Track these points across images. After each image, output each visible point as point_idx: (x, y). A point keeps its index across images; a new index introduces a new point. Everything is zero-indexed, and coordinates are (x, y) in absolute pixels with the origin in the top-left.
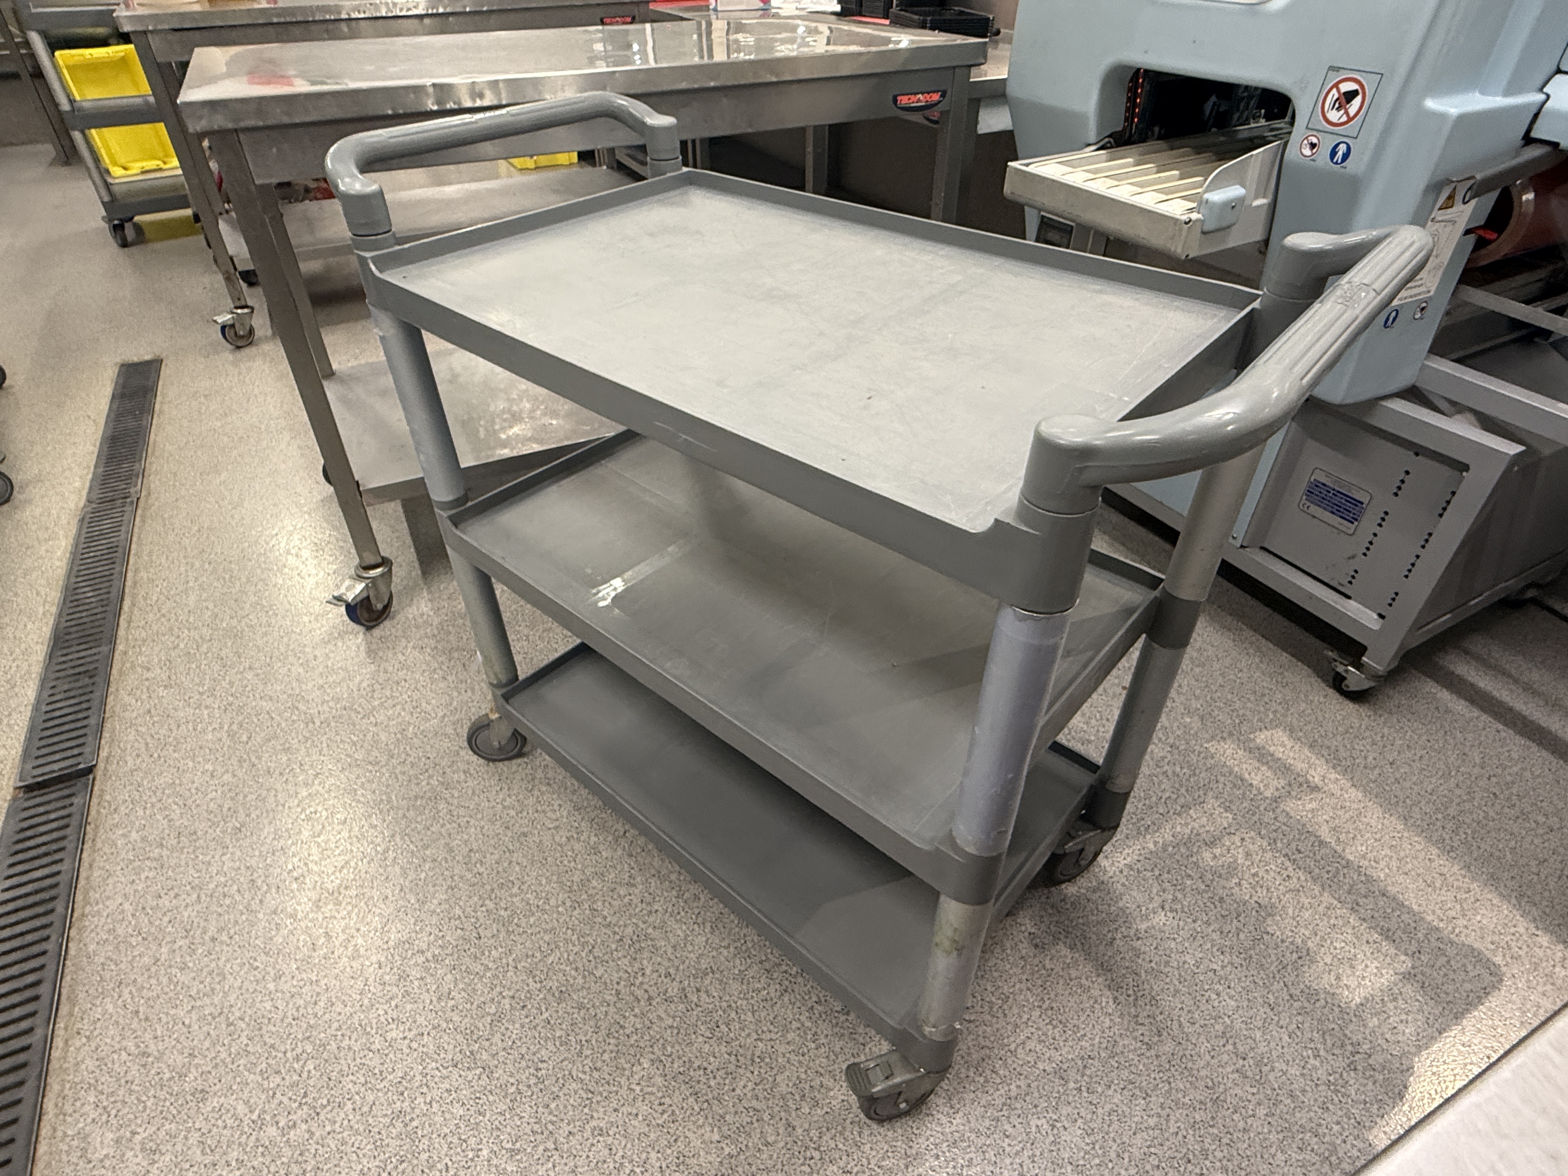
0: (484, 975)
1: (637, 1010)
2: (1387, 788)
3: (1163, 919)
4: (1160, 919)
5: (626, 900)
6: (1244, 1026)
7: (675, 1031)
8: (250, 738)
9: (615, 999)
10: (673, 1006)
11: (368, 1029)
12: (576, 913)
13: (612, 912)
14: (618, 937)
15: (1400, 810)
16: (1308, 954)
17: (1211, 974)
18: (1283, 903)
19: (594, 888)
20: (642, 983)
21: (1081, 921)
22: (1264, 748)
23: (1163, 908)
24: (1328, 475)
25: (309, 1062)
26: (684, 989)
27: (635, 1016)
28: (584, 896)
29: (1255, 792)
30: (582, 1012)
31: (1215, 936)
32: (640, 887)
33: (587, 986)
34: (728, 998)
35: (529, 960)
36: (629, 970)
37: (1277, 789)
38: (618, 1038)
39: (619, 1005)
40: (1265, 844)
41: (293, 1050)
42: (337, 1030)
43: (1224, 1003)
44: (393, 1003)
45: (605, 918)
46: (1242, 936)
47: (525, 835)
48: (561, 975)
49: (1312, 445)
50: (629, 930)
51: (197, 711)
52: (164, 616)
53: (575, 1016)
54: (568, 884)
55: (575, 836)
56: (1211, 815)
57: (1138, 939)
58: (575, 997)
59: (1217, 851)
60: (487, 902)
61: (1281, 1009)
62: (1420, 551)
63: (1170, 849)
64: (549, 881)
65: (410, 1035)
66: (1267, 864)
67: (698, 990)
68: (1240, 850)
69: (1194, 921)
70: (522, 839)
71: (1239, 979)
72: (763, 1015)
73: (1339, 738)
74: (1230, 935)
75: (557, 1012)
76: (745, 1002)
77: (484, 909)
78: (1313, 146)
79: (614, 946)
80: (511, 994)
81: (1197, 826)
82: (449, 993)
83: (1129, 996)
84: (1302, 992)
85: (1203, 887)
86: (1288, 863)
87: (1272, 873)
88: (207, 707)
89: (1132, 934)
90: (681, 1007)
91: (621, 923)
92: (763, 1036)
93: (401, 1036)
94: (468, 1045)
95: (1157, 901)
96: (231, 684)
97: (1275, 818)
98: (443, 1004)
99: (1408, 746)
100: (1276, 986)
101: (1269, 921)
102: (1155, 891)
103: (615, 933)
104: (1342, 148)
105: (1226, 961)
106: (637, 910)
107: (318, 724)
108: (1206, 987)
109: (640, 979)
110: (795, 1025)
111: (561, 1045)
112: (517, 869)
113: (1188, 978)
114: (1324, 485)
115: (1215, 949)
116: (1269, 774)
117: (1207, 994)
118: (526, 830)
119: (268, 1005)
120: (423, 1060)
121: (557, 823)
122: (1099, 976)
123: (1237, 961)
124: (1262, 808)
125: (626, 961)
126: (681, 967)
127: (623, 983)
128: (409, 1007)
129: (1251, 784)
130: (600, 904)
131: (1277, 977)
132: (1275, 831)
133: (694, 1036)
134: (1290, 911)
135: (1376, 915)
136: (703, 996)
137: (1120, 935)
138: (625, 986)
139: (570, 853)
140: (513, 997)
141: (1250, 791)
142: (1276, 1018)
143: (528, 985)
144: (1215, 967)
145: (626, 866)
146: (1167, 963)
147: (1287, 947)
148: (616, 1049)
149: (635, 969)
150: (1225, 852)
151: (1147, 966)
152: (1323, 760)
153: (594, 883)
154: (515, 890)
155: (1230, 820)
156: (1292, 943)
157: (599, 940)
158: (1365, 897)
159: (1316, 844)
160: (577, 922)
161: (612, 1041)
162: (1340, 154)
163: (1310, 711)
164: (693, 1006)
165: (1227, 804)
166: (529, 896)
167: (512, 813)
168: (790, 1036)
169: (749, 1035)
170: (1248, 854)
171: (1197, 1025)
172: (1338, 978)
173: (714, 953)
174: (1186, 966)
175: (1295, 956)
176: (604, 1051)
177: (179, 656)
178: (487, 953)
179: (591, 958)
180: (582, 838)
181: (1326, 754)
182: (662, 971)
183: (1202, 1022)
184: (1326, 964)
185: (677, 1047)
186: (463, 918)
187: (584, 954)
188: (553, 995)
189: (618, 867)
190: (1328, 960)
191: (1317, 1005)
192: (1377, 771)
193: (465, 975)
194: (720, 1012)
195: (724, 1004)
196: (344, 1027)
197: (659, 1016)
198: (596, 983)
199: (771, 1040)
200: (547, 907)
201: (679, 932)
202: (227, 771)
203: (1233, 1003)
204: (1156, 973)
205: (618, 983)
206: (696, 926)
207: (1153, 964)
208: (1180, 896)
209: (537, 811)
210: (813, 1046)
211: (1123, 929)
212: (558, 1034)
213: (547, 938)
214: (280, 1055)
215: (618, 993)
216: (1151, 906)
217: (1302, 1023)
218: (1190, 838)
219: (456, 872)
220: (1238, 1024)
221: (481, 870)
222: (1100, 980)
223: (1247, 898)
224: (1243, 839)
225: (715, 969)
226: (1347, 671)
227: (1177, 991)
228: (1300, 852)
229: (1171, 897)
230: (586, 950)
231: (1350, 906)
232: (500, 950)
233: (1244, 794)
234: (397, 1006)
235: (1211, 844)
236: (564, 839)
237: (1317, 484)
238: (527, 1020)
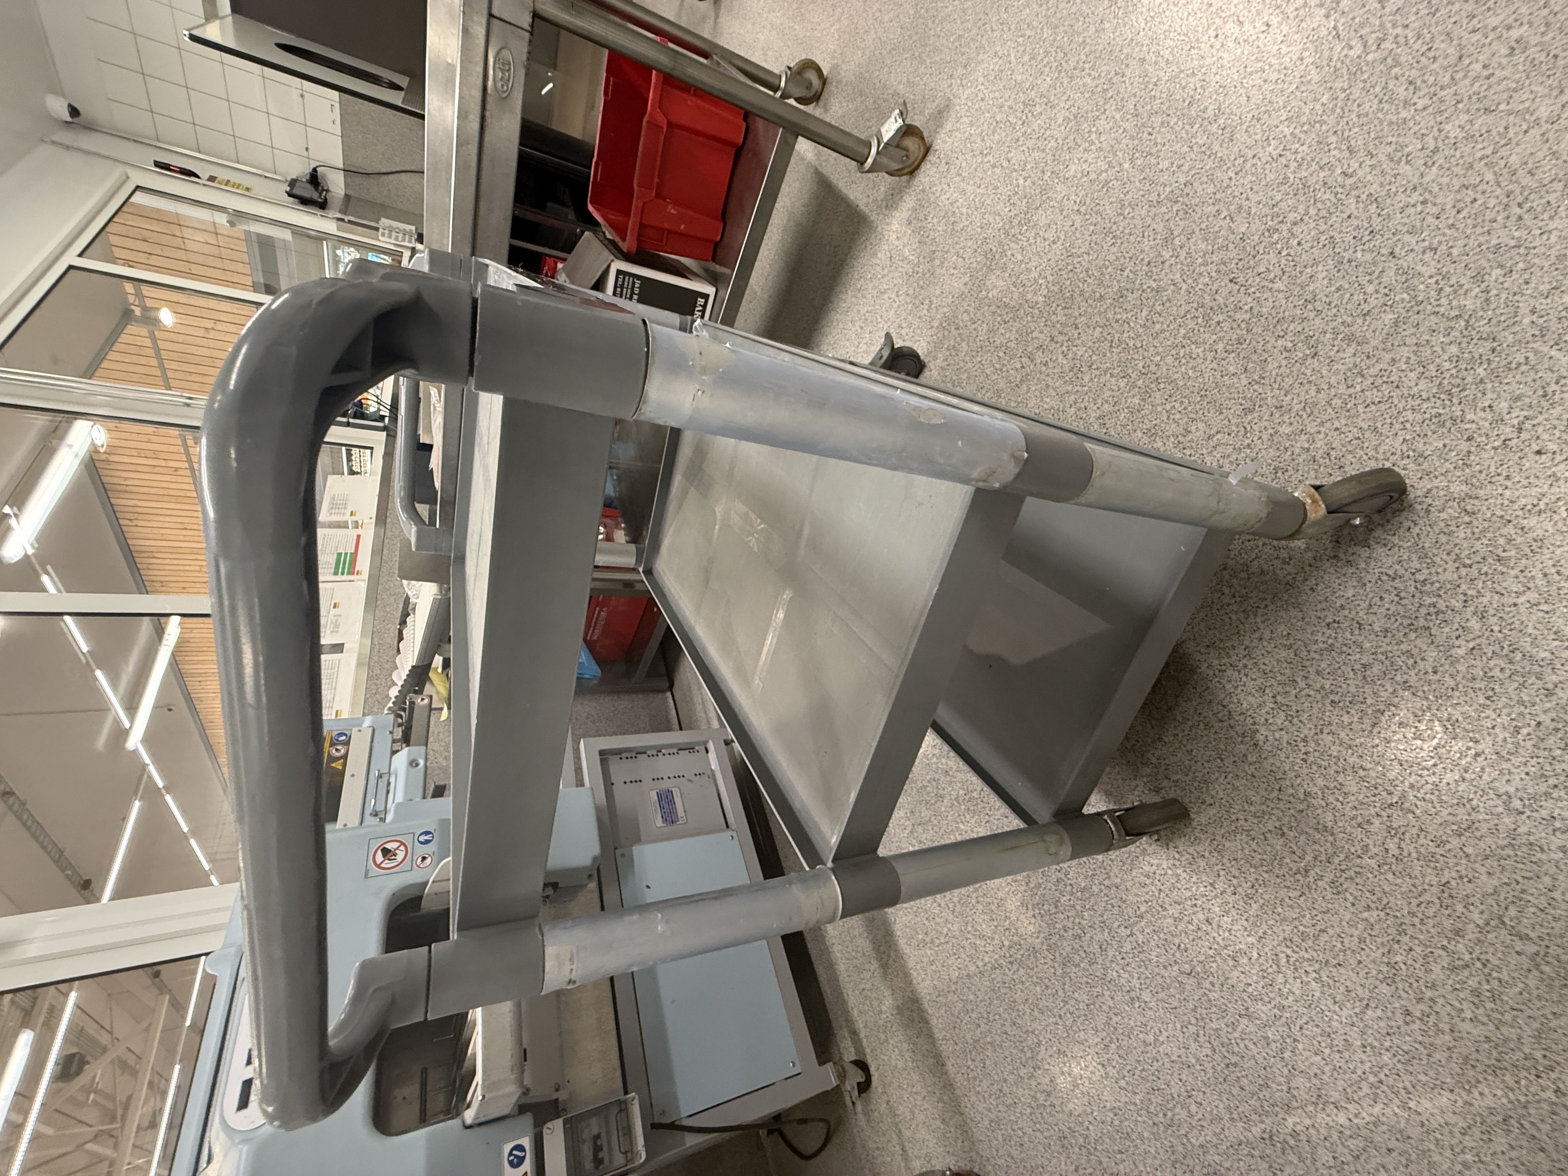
5: (1099, 401)
12: (1141, 365)
14: (1094, 367)
19: (1134, 396)
24: (655, 817)
28: (1140, 383)
35: (1165, 298)
45: (1112, 375)
47: (1247, 411)
48: (1129, 308)
49: (645, 830)
50: (1087, 378)
54: (1162, 386)
55: (1181, 438)
60: (1247, 316)
64: (1186, 377)
70: (1248, 405)
77: (1247, 308)
78: (424, 859)
79: (1094, 358)
80: (1167, 264)
82: (1232, 219)
90: (1030, 349)
98: (1232, 208)
103: (1098, 369)
104: (422, 839)
109: (1064, 348)
112: (1232, 369)
114: (663, 818)
118: (1250, 417)
121: (1212, 443)
125: (1080, 353)
130: (1122, 385)
136: (1018, 365)
139: (1178, 416)
153: (1136, 401)
154: (1220, 346)
157: (1108, 355)
160: (1136, 357)
162: (427, 838)
166: (1199, 350)
167: (1285, 429)
178: (1214, 274)
179: (1109, 338)
180: (1172, 439)
182: (1051, 365)
186: (1266, 284)
200: (1173, 352)
201: (1048, 400)
209: (1249, 446)
213: (1158, 326)
215: (1077, 328)
219: (1318, 321)
221: (1280, 342)
230: (1116, 341)
232: (1200, 286)
236: (1193, 428)
237: (665, 821)
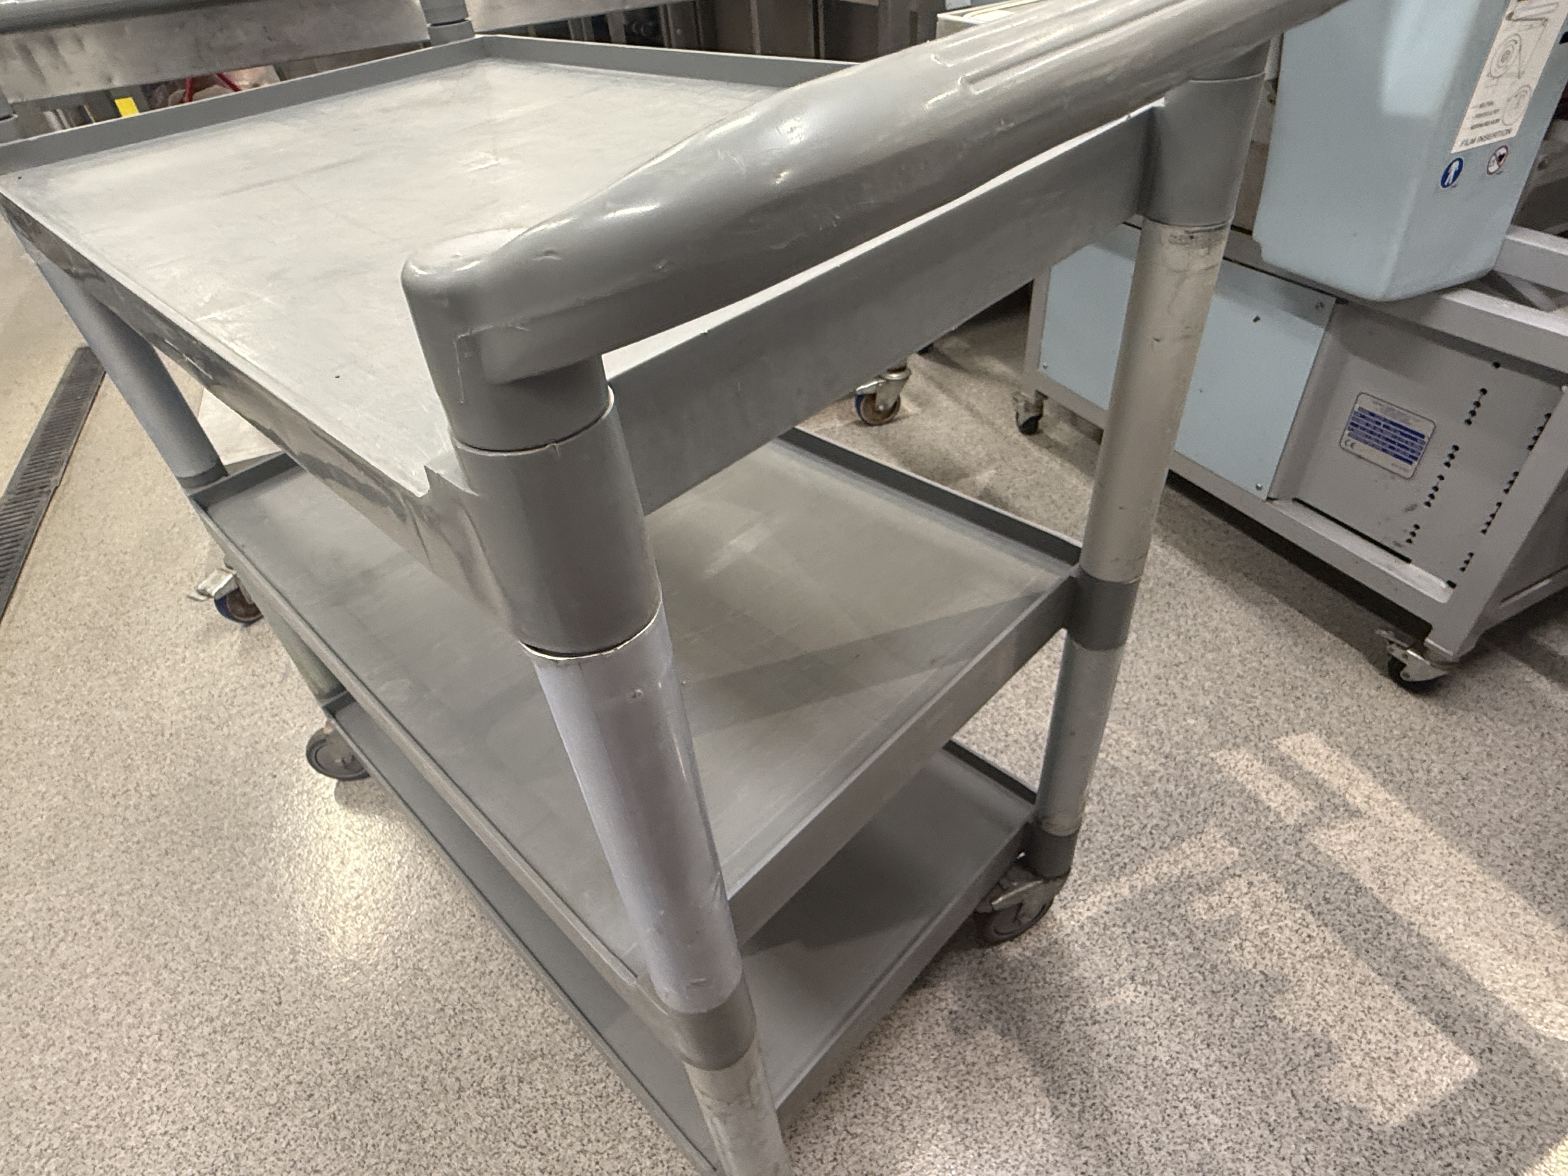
0: (274, 1052)
1: (442, 1106)
2: (1456, 813)
3: (1132, 994)
4: (1127, 995)
5: (458, 958)
6: (1228, 1155)
7: (482, 1136)
8: (92, 753)
9: (420, 1089)
10: (486, 1100)
11: (128, 1119)
12: (396, 972)
13: (438, 972)
14: (438, 1006)
15: (1473, 843)
16: (1329, 1051)
17: (1189, 1076)
18: (1299, 973)
19: (424, 941)
20: (455, 1068)
21: (1020, 996)
22: (1290, 758)
23: (1133, 979)
24: (1377, 400)
25: (53, 1160)
26: (503, 1079)
27: (439, 1113)
28: (411, 952)
29: (1272, 818)
30: (377, 1105)
31: (1201, 1021)
32: (479, 940)
33: (389, 1070)
34: (554, 1092)
35: (329, 1034)
36: (443, 1051)
37: (1303, 814)
38: (411, 1143)
39: (422, 1097)
40: (1281, 890)
41: (38, 1143)
42: (93, 1119)
43: (1205, 1120)
44: (163, 1087)
45: (429, 980)
46: (1238, 1022)
48: (362, 1054)
49: (1355, 363)
50: (454, 997)
51: (48, 723)
52: (45, 614)
53: (367, 1110)
55: (416, 874)
56: (1211, 849)
57: (1095, 1023)
58: (373, 1085)
59: (1214, 900)
61: (1285, 1131)
62: (1502, 497)
63: (1151, 896)
65: (172, 1129)
66: (1282, 918)
67: (521, 1081)
68: (1246, 899)
69: (1174, 999)
71: (1229, 1085)
72: (593, 1116)
73: (1393, 744)
74: (1222, 1019)
75: (347, 1104)
76: (574, 1100)
77: (293, 966)
79: (431, 1018)
80: (299, 1078)
81: (1189, 864)
82: (229, 1076)
83: (1073, 1105)
84: (1316, 1106)
85: (1191, 951)
86: (1310, 918)
87: (1287, 932)
88: (59, 718)
89: (1087, 1015)
90: (496, 1102)
91: (447, 987)
92: (589, 1147)
93: (163, 1130)
94: (236, 1145)
95: (1127, 968)
96: (91, 690)
97: (1298, 855)
98: (219, 1089)
99: (1489, 755)
100: (1281, 1096)
101: (1277, 1000)
102: (1124, 955)
103: (437, 1000)
105: (1213, 1057)
106: (469, 970)
107: (167, 735)
108: (1182, 1096)
109: (455, 1062)
110: (632, 1132)
111: (343, 1150)
113: (1158, 1081)
114: (1372, 414)
115: (1198, 1041)
116: (1293, 793)
117: (1181, 1106)
119: (26, 1084)
120: (179, 1164)
122: (1036, 1074)
123: (1227, 1057)
124: (1280, 841)
125: (442, 1038)
126: (505, 1049)
127: (432, 1068)
128: (180, 1091)
129: (1268, 807)
130: (426, 961)
131: (1284, 1082)
132: (1296, 872)
133: (503, 1144)
134: (1309, 987)
135: (1431, 995)
136: (525, 1087)
137: (1070, 1018)
138: (435, 1072)
140: (301, 1083)
141: (1266, 817)
142: (1276, 1145)
143: (321, 1067)
144: (1196, 1065)
145: (467, 911)
146: (1131, 1058)
147: (1301, 1040)
148: (406, 1158)
149: (450, 1049)
150: (1225, 901)
151: (1103, 1062)
152: (1369, 775)
153: (426, 934)
155: (1236, 857)
156: (1308, 1033)
157: (416, 1010)
158: (1417, 968)
159: (1352, 891)
160: (395, 985)
161: (404, 1147)
163: (1355, 708)
164: (511, 1102)
165: (1234, 834)
168: (622, 1148)
169: (571, 1145)
170: (1257, 905)
171: (1163, 1153)
172: (1369, 1086)
173: (549, 1030)
174: (1156, 1063)
175: (1310, 1052)
176: (391, 1160)
177: (47, 660)
179: (402, 1033)
180: (423, 877)
181: (1373, 765)
182: (483, 1052)
183: (1171, 1147)
184: (1353, 1065)
185: (480, 1158)
186: (267, 979)
187: (394, 1027)
188: (347, 1081)
189: (458, 914)
190: (1357, 1059)
191: (1338, 1126)
192: (1442, 790)
193: (253, 1051)
194: (542, 1112)
195: (549, 1100)
196: (102, 1116)
197: (466, 1114)
198: (401, 1066)
199: (597, 1152)
201: (512, 1001)
202: (58, 793)
203: (1217, 1120)
204: (1114, 1074)
205: (427, 1067)
206: (534, 994)
207: (1111, 1060)
208: (1157, 962)
210: (648, 1163)
211: (1076, 1008)
212: (342, 1135)
213: (356, 1005)
214: (23, 1150)
215: (424, 1080)
216: (1116, 977)
217: (1314, 1154)
218: (1178, 881)
220: (1222, 1152)
222: (1038, 1081)
223: (1250, 966)
224: (1250, 884)
225: (546, 1052)
226: (1406, 656)
227: (1140, 1100)
228: (1327, 901)
229: (1145, 963)
230: (399, 1022)
231: (1393, 981)
232: (300, 1019)
233: (1258, 820)
234: (166, 1091)
235: (1206, 890)
237: (1363, 414)
238: (310, 1115)
